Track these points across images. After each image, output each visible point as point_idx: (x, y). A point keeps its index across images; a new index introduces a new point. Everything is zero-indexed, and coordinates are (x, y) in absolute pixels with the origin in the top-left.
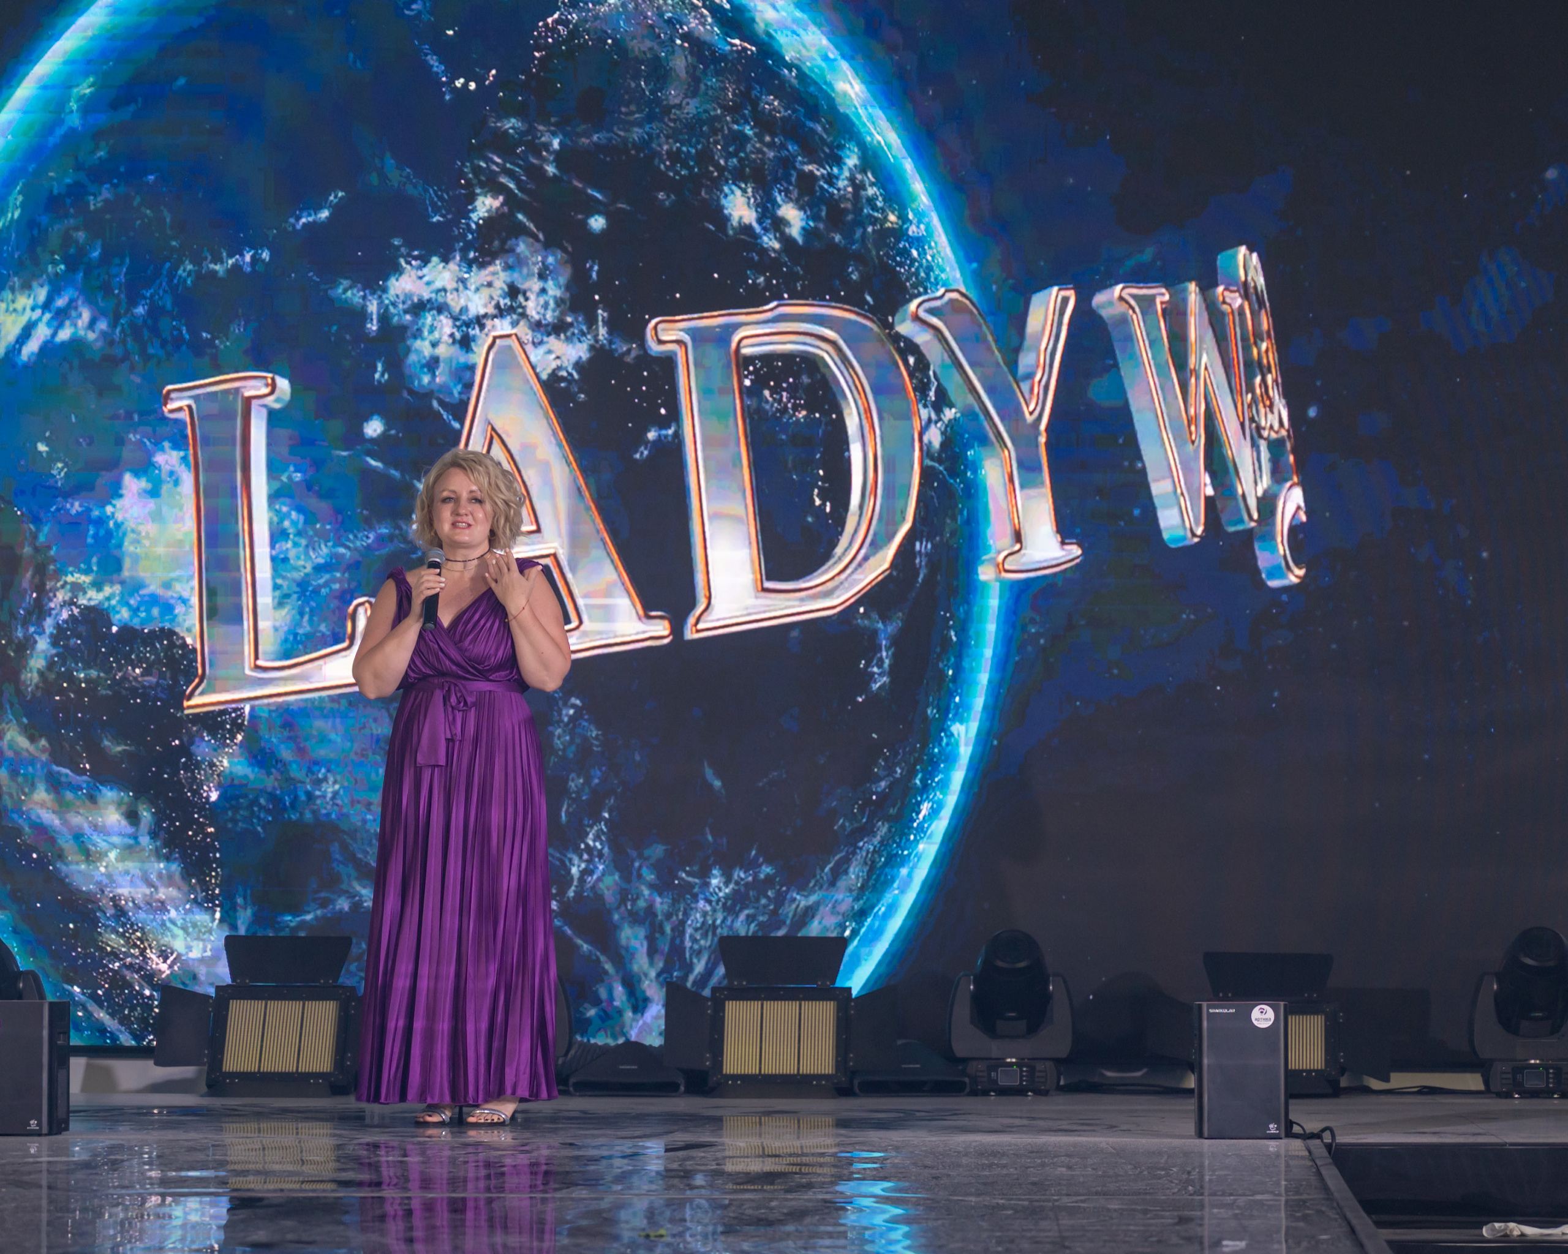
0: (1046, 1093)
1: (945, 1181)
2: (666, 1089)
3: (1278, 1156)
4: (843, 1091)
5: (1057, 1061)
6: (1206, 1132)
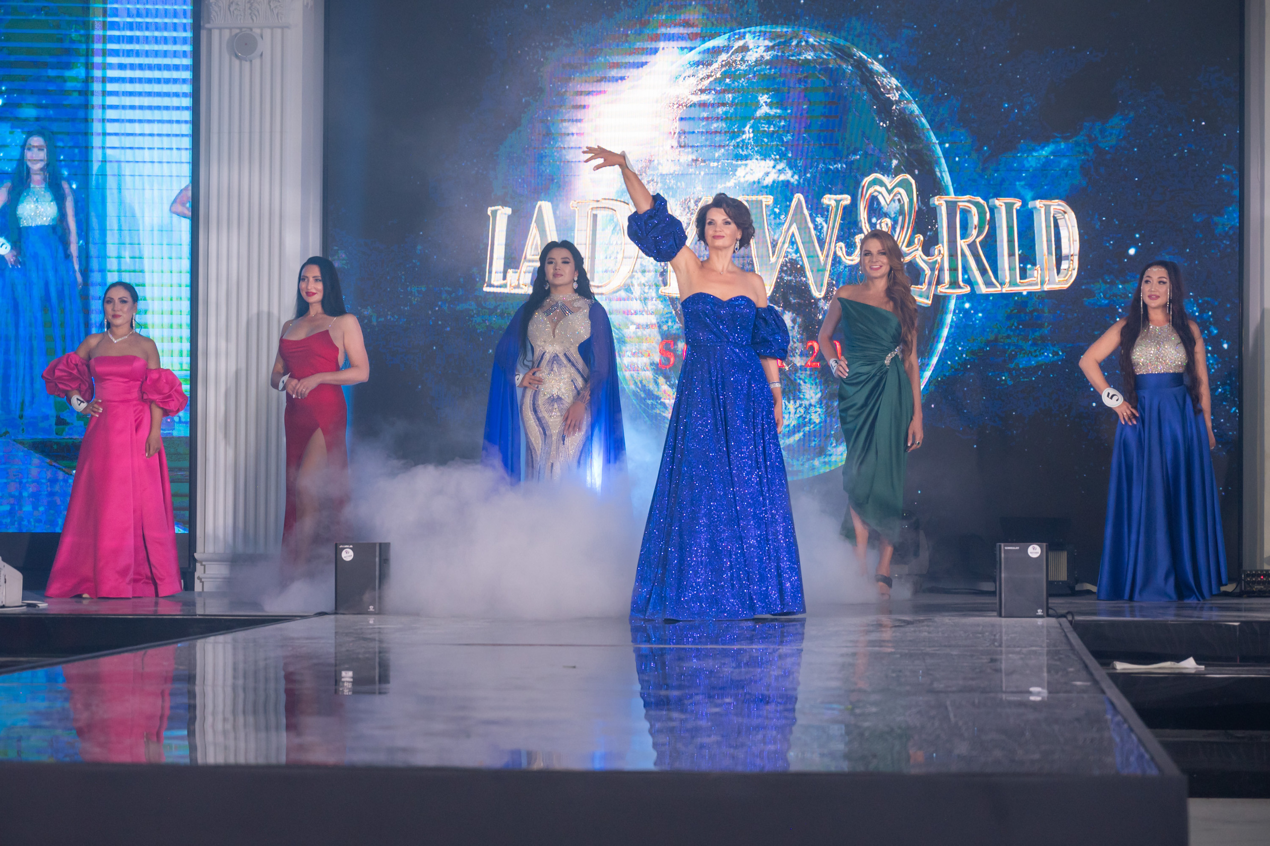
6: (1003, 614)
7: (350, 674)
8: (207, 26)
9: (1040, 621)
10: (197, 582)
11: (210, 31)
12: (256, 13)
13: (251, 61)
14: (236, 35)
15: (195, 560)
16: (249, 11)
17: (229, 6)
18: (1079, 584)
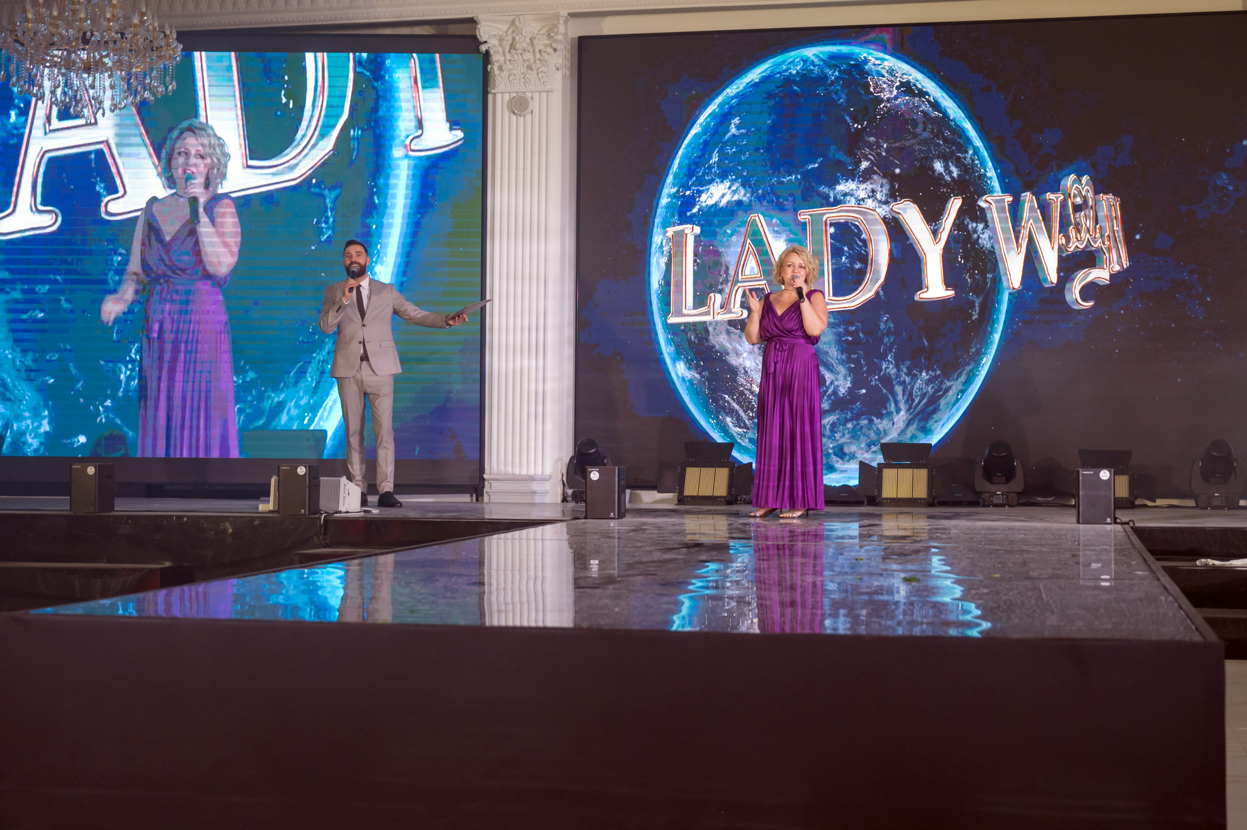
0: (1013, 506)
1: (975, 539)
2: (859, 503)
3: (1111, 531)
4: (930, 505)
5: (1018, 494)
6: (1081, 522)
7: (597, 562)
8: (493, 91)
9: (1109, 527)
10: (485, 495)
11: (495, 94)
12: (528, 81)
13: (524, 116)
14: (514, 98)
15: (484, 480)
16: (523, 80)
17: (509, 77)
18: (1138, 499)
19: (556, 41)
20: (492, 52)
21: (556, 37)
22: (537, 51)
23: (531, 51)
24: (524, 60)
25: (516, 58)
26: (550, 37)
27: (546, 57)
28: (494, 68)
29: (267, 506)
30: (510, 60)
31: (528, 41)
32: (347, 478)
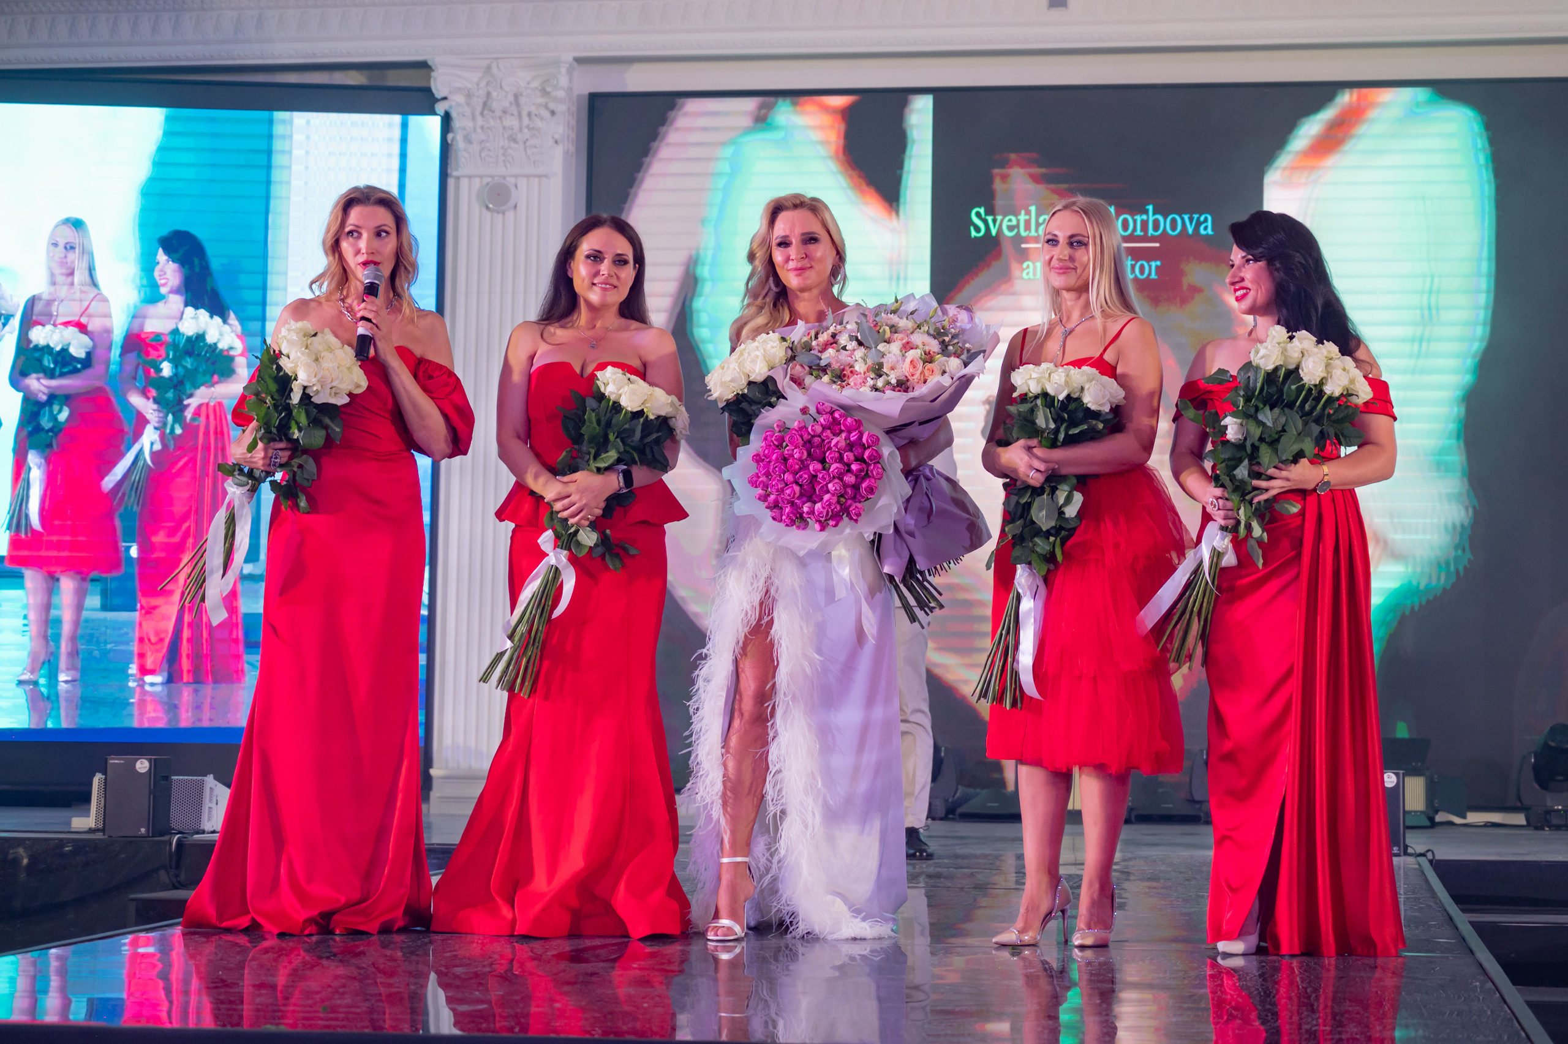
8: (455, 173)
10: (433, 802)
11: (458, 178)
12: (511, 160)
13: (504, 213)
14: (487, 184)
15: (431, 777)
16: (503, 158)
17: (480, 152)
18: (1440, 814)
19: (555, 99)
20: (454, 114)
21: (554, 93)
22: (524, 114)
23: (515, 113)
24: (504, 128)
25: (492, 123)
26: (544, 92)
27: (538, 123)
28: (457, 139)
29: (84, 822)
30: (482, 127)
31: (511, 98)
32: (216, 778)
